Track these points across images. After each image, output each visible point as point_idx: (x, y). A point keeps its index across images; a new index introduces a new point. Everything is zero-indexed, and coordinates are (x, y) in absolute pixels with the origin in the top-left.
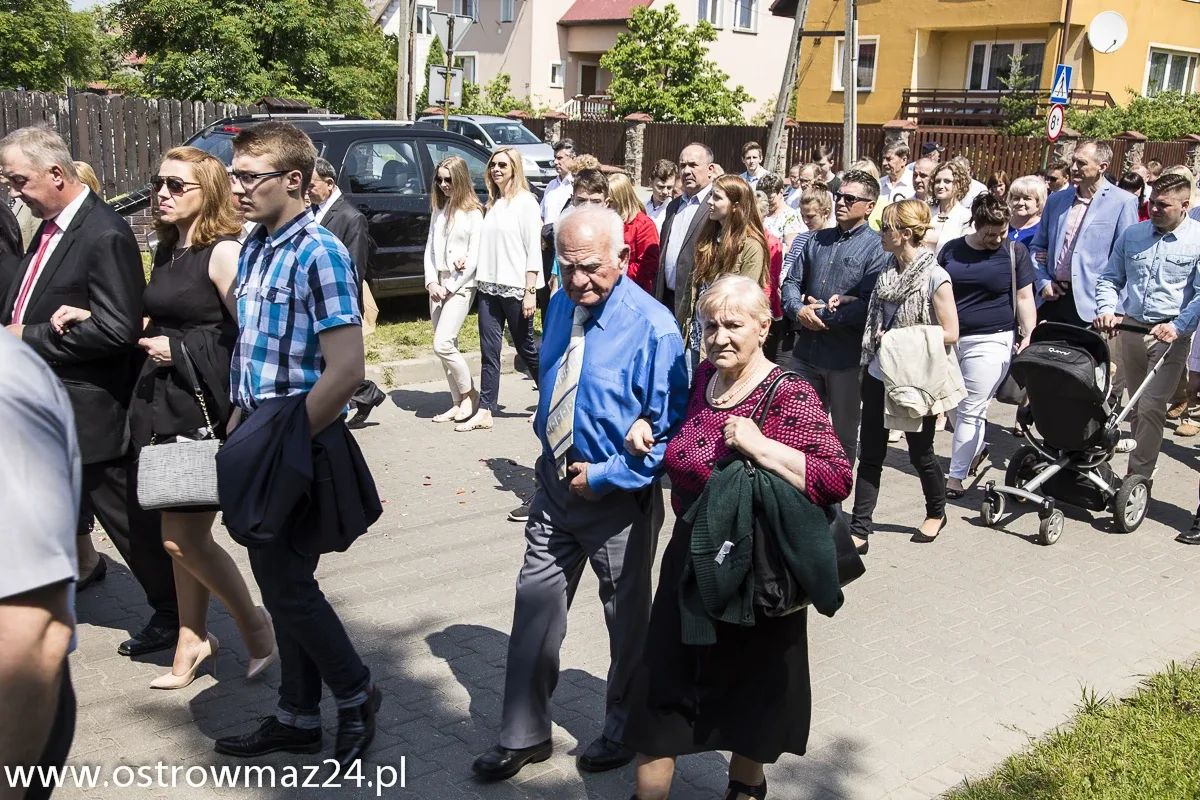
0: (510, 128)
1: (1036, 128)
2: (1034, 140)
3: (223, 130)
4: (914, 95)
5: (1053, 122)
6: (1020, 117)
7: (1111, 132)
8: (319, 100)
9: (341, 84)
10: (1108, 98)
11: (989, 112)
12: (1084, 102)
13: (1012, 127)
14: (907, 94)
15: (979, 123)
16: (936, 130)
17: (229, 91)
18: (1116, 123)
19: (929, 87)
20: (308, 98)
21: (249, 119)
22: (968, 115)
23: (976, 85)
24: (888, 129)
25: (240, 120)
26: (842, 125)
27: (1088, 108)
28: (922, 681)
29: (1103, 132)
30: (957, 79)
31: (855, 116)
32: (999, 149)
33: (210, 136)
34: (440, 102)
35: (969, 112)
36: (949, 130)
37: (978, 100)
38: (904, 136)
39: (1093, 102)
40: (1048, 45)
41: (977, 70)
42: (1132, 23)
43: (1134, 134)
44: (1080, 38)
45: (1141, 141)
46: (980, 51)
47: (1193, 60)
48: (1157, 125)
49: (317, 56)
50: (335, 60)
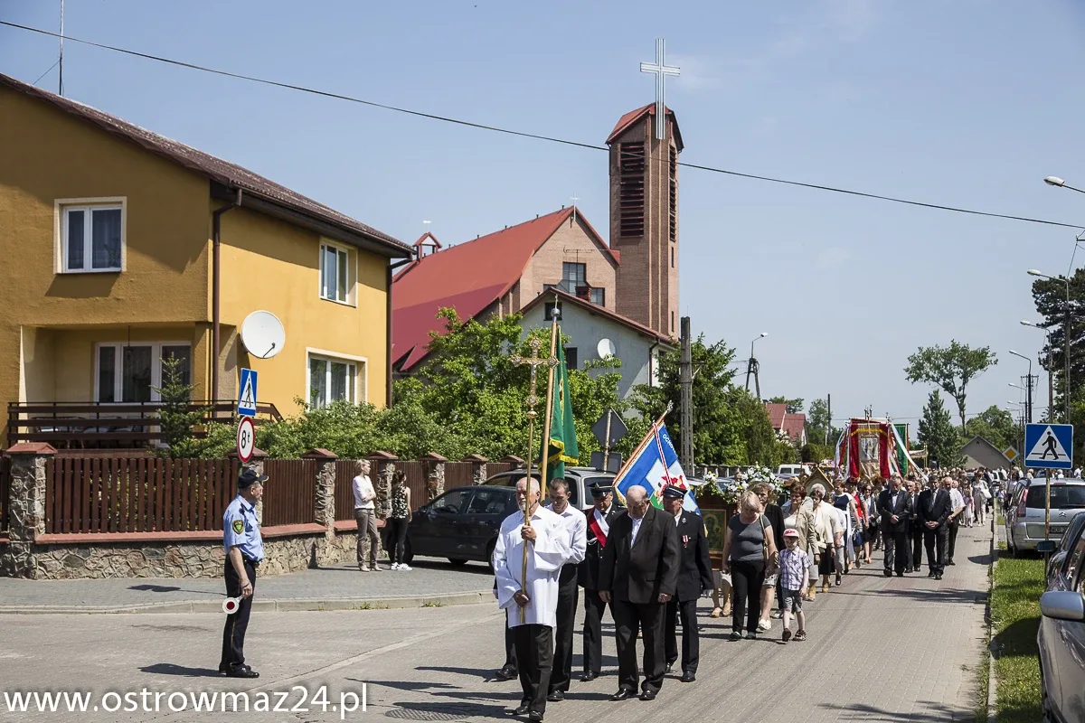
1: (201, 448)
4: (24, 410)
5: (244, 439)
6: (179, 437)
7: (292, 450)
10: (273, 410)
11: (129, 429)
13: (177, 448)
14: (14, 408)
15: (116, 445)
18: (295, 440)
19: (44, 399)
22: (102, 434)
23: (107, 395)
24: (14, 455)
29: (284, 450)
30: (82, 389)
32: (160, 479)
35: (104, 430)
36: (78, 456)
37: (114, 415)
38: (38, 462)
40: (198, 348)
41: (107, 377)
42: (287, 324)
43: (323, 451)
44: (231, 342)
45: (331, 460)
46: (107, 355)
47: (352, 368)
48: (342, 440)
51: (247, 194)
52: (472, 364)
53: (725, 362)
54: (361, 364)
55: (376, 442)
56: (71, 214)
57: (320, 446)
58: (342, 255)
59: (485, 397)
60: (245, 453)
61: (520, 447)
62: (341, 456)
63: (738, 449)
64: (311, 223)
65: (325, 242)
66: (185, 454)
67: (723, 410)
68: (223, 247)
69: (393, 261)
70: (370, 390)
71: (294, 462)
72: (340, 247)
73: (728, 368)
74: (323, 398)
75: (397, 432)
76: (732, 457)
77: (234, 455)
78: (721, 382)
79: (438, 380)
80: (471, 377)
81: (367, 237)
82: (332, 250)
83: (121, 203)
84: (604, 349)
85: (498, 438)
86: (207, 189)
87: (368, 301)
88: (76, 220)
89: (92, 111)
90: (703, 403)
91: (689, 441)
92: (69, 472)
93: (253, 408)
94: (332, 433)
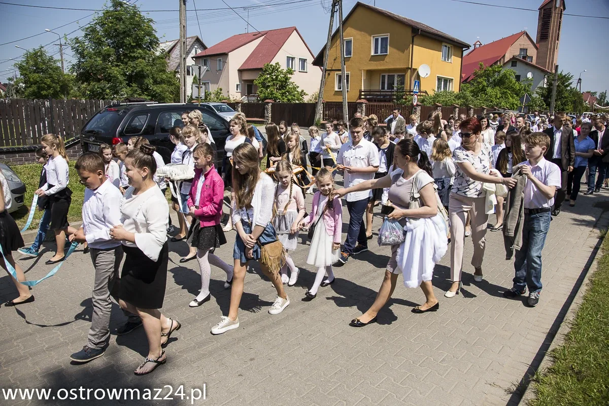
0: (223, 106)
1: (405, 102)
3: (107, 110)
4: (363, 92)
5: (415, 100)
6: (400, 99)
7: (430, 104)
8: (150, 97)
9: (158, 91)
10: (426, 92)
11: (388, 97)
12: (419, 94)
13: (399, 102)
14: (361, 91)
15: (385, 101)
16: (372, 104)
17: (115, 96)
18: (431, 101)
19: (368, 89)
20: (146, 97)
21: (118, 105)
23: (383, 88)
24: (358, 103)
25: (114, 105)
27: (420, 96)
29: (427, 103)
30: (377, 86)
31: (347, 99)
33: (102, 113)
34: (197, 97)
35: (382, 97)
36: (375, 104)
37: (385, 93)
38: (364, 105)
39: (422, 94)
40: (406, 75)
41: (383, 83)
42: (431, 68)
43: (438, 104)
44: (416, 72)
45: (440, 106)
46: (384, 77)
47: (449, 81)
48: (444, 101)
49: (149, 81)
50: (156, 82)
51: (422, 30)
52: (486, 80)
53: (569, 79)
54: (452, 80)
55: (454, 102)
56: (375, 39)
57: (438, 102)
58: (449, 48)
59: (489, 90)
60: (415, 104)
61: (498, 104)
62: (443, 105)
63: (570, 107)
64: (440, 39)
65: (444, 44)
66: (400, 104)
67: (566, 94)
68: (414, 47)
69: (464, 49)
70: (454, 87)
71: (429, 107)
72: (448, 45)
73: (570, 81)
74: (441, 89)
75: (459, 98)
76: (567, 110)
77: (412, 104)
78: (567, 86)
79: (476, 84)
80: (485, 84)
81: (456, 42)
82: (446, 46)
83: (388, 35)
84: (530, 75)
85: (491, 102)
86: (411, 30)
87: (456, 61)
88: (377, 40)
90: (560, 92)
91: (553, 104)
92: (371, 108)
93: (418, 91)
94: (441, 99)
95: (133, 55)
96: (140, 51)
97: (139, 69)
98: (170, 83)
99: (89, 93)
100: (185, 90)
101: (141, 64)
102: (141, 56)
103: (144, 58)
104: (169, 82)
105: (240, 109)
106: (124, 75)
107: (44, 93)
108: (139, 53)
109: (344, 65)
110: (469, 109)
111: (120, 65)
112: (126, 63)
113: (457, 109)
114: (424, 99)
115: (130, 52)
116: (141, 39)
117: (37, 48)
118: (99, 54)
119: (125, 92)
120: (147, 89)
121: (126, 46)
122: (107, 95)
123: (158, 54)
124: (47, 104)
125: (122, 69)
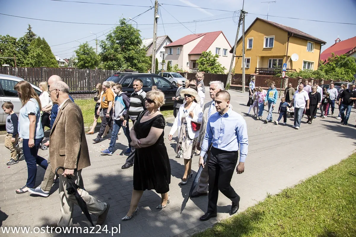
0: (177, 75)
1: (280, 75)
2: (280, 78)
3: (114, 75)
4: (258, 69)
5: (283, 74)
7: (295, 77)
8: (136, 70)
9: (140, 66)
10: (295, 70)
11: (272, 72)
13: (276, 75)
14: (256, 68)
15: (271, 74)
17: (120, 68)
18: (296, 75)
19: (261, 67)
20: (134, 69)
21: (120, 73)
23: (270, 67)
24: (251, 75)
25: (118, 73)
26: (242, 74)
27: (291, 72)
28: (237, 190)
30: (266, 66)
31: (245, 73)
33: (112, 77)
34: (161, 70)
35: (268, 72)
37: (270, 70)
38: (255, 76)
40: (284, 60)
41: (270, 64)
42: (299, 56)
44: (289, 59)
45: (301, 79)
46: (270, 61)
47: (312, 63)
48: (304, 76)
49: (136, 61)
50: (139, 62)
51: (294, 34)
52: (335, 63)
54: (313, 63)
55: (311, 76)
57: (301, 76)
58: (312, 44)
59: (337, 69)
64: (306, 39)
65: (308, 41)
68: (289, 43)
69: (322, 45)
70: (314, 68)
71: (294, 79)
72: (312, 42)
74: (306, 68)
75: (315, 74)
79: (328, 66)
80: (335, 65)
81: (316, 40)
82: (309, 43)
83: (274, 36)
86: (287, 33)
87: (316, 53)
88: (267, 39)
89: (271, 22)
92: (259, 78)
94: (303, 74)
95: (129, 48)
96: (132, 46)
97: (131, 55)
98: (146, 63)
99: (107, 66)
100: (154, 66)
101: (132, 53)
102: (133, 49)
103: (134, 50)
104: (146, 61)
105: (186, 76)
106: (125, 57)
107: (87, 65)
108: (132, 47)
109: (244, 54)
110: (321, 80)
111: (122, 53)
112: (126, 52)
113: (313, 81)
114: (292, 74)
115: (128, 47)
116: (134, 40)
117: (85, 43)
118: (112, 48)
119: (125, 66)
120: (135, 65)
121: (126, 44)
122: (115, 68)
123: (142, 47)
124: (88, 71)
125: (123, 55)
